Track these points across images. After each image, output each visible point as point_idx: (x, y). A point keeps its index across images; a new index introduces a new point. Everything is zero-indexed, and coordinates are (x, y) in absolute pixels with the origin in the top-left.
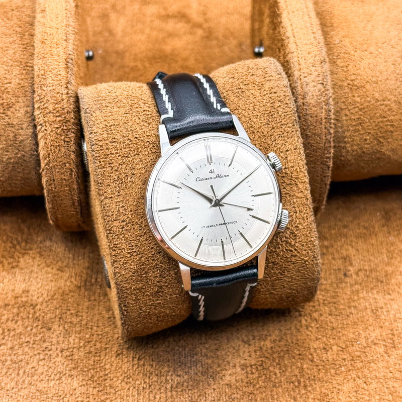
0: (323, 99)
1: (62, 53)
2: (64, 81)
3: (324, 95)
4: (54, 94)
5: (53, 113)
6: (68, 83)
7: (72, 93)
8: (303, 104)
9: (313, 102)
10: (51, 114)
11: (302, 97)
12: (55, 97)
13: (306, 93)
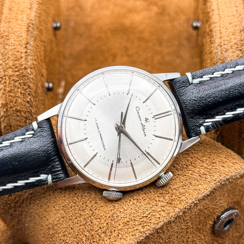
1: (25, 19)
2: (24, 42)
4: (14, 52)
5: (12, 68)
7: (30, 53)
10: (11, 69)
11: (222, 62)
12: (15, 55)
13: (225, 58)
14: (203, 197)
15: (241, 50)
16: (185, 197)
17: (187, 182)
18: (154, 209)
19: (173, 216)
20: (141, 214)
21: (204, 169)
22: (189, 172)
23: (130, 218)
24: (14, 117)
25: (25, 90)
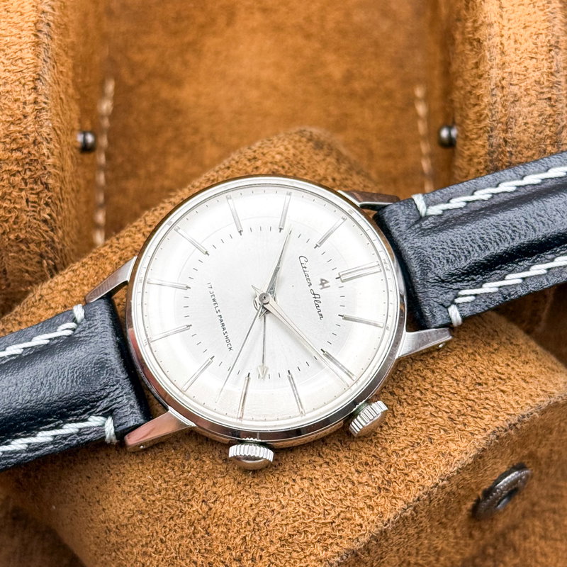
0: (547, 132)
1: (28, 7)
2: (29, 75)
3: (549, 124)
4: (7, 102)
5: (4, 142)
6: (37, 79)
7: (45, 103)
8: (506, 141)
9: (526, 139)
11: (505, 127)
12: (10, 108)
13: (512, 118)
14: (458, 471)
15: (550, 99)
16: (419, 473)
17: (423, 435)
18: (348, 503)
19: (392, 519)
20: (319, 516)
21: (460, 401)
22: (426, 408)
23: (295, 527)
24: (12, 254)
25: (38, 194)
